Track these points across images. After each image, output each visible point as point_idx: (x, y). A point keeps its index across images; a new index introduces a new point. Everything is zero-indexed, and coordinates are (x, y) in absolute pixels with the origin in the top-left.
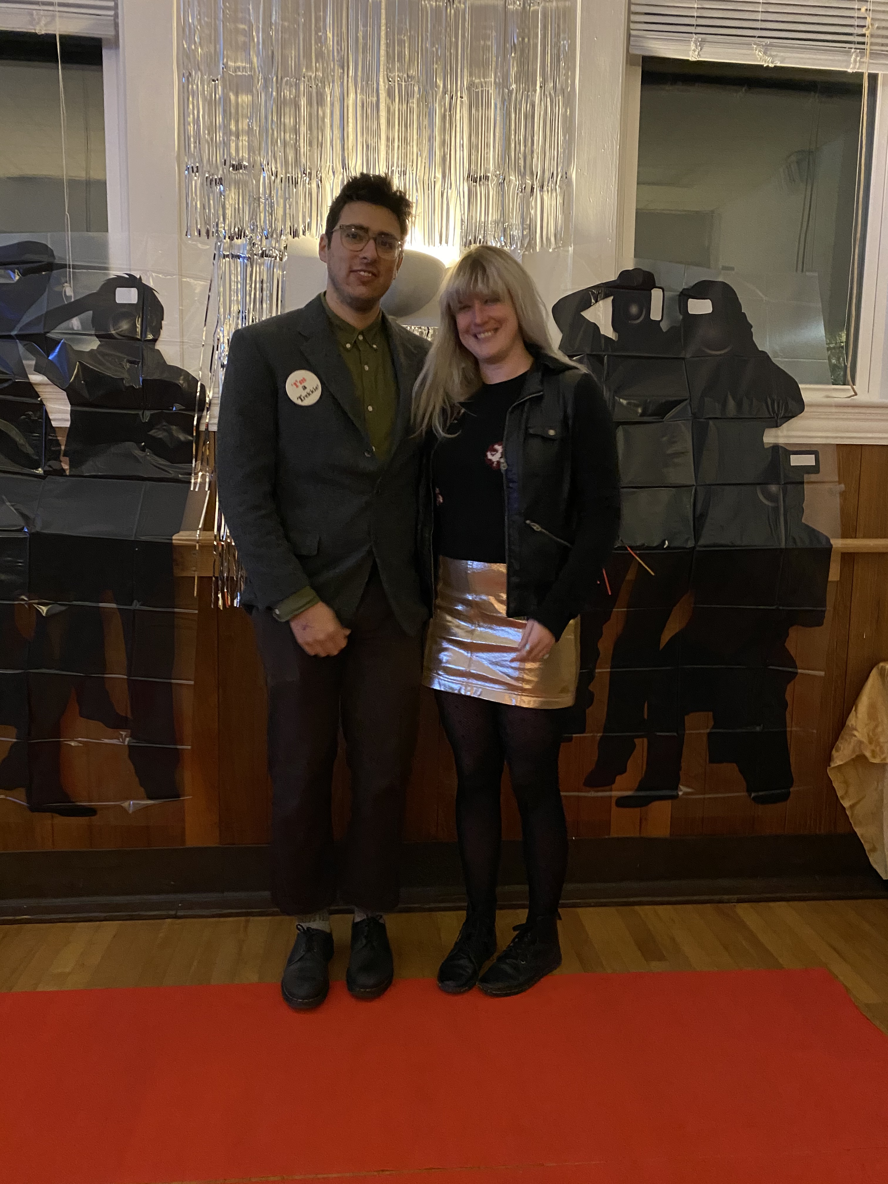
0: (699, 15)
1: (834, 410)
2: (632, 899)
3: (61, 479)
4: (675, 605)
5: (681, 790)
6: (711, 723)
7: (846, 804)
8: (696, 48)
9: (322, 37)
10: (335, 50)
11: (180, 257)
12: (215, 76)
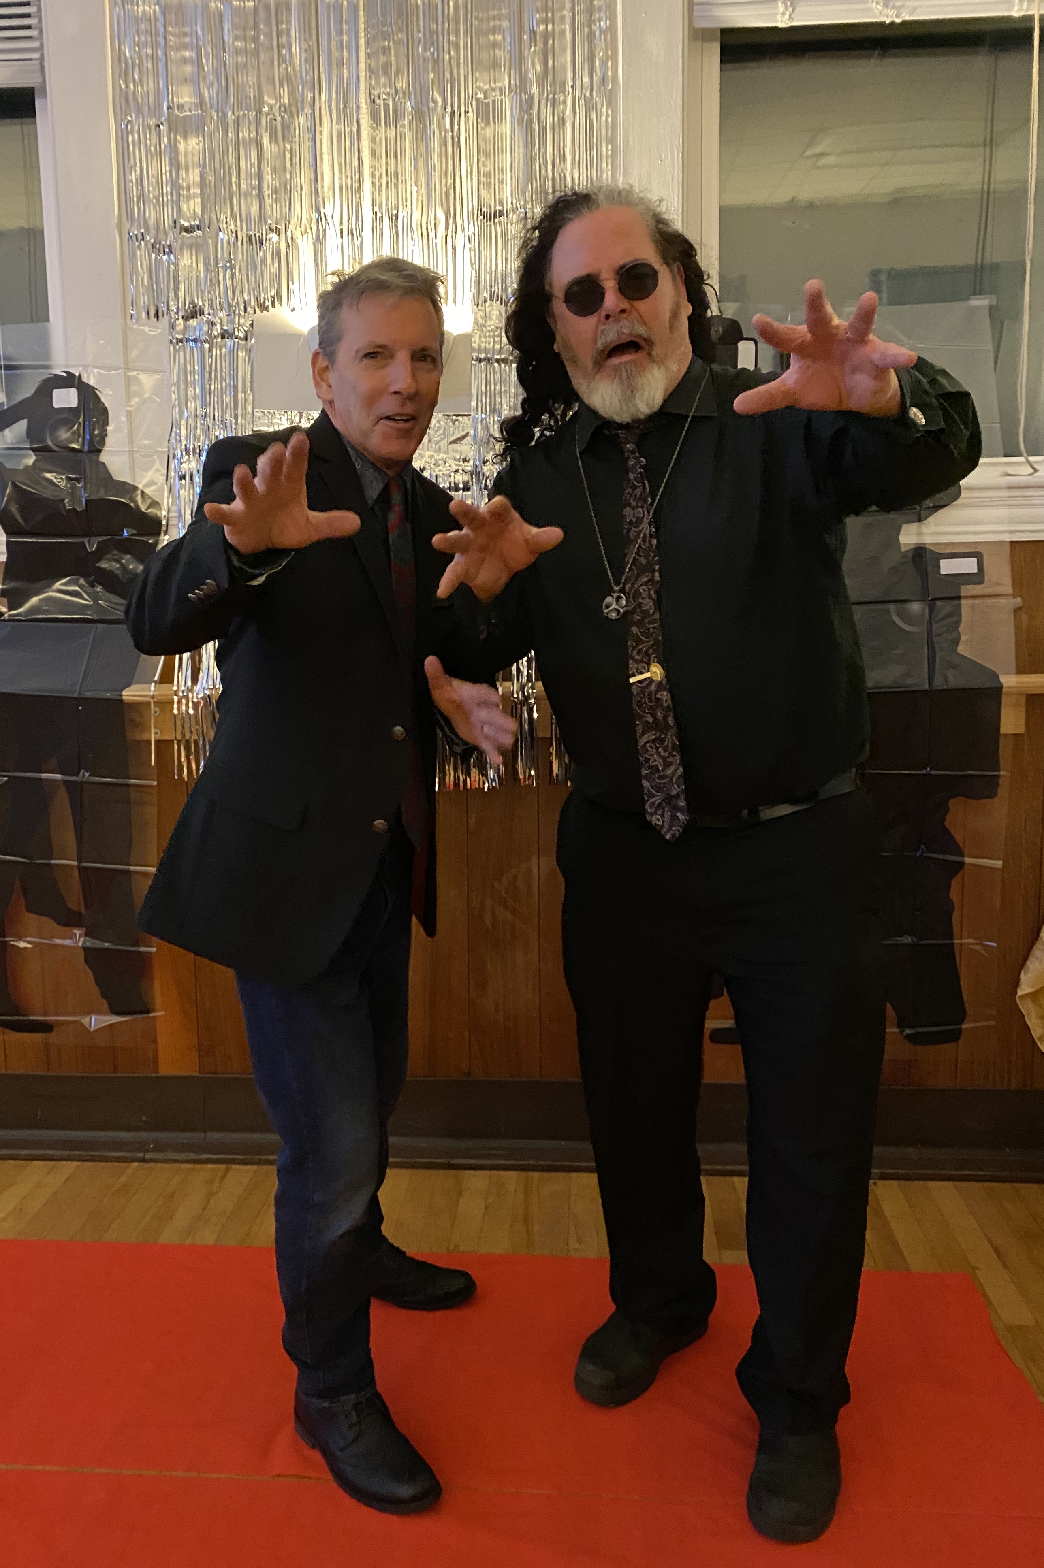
1: (1006, 493)
8: (787, 9)
9: (286, 55)
10: (303, 69)
11: (126, 347)
12: (159, 119)
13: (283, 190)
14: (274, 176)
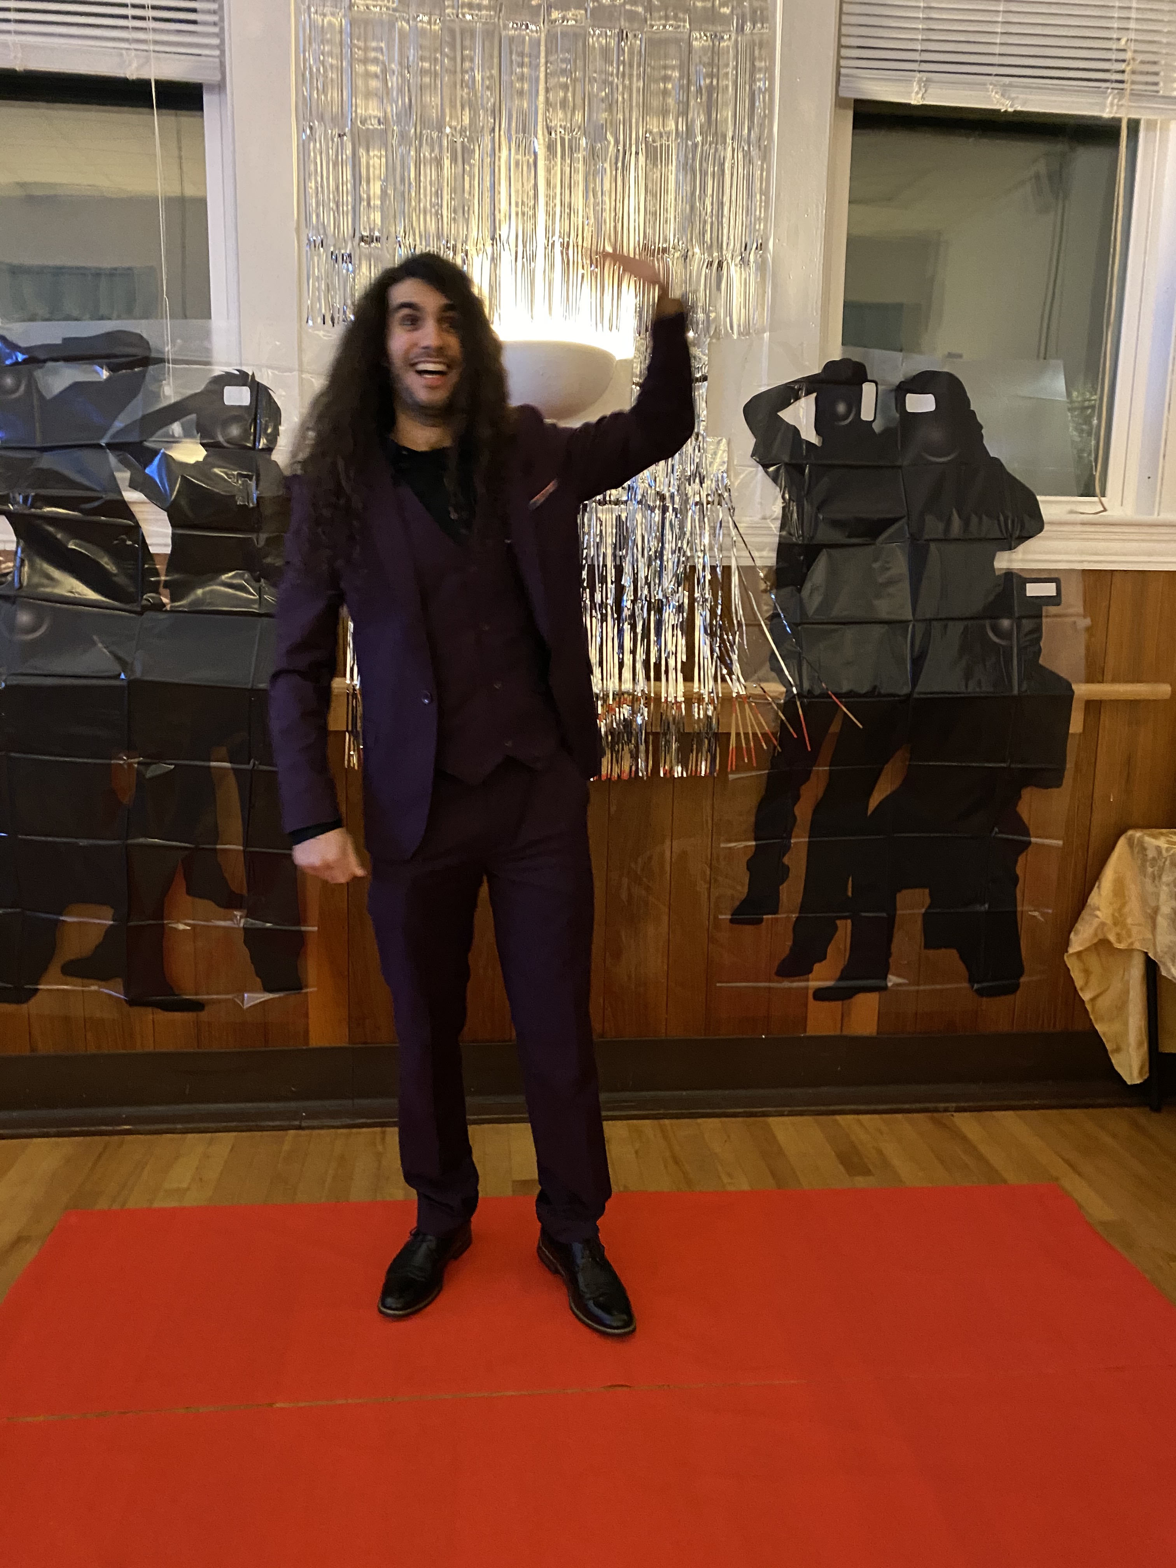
0: (924, 48)
1: (1079, 528)
2: (832, 1108)
3: (162, 616)
4: (887, 762)
5: (890, 981)
6: (928, 901)
7: (1086, 996)
8: (920, 89)
9: (468, 81)
10: (485, 97)
11: (300, 350)
12: (343, 129)
13: (461, 211)
14: (453, 196)
